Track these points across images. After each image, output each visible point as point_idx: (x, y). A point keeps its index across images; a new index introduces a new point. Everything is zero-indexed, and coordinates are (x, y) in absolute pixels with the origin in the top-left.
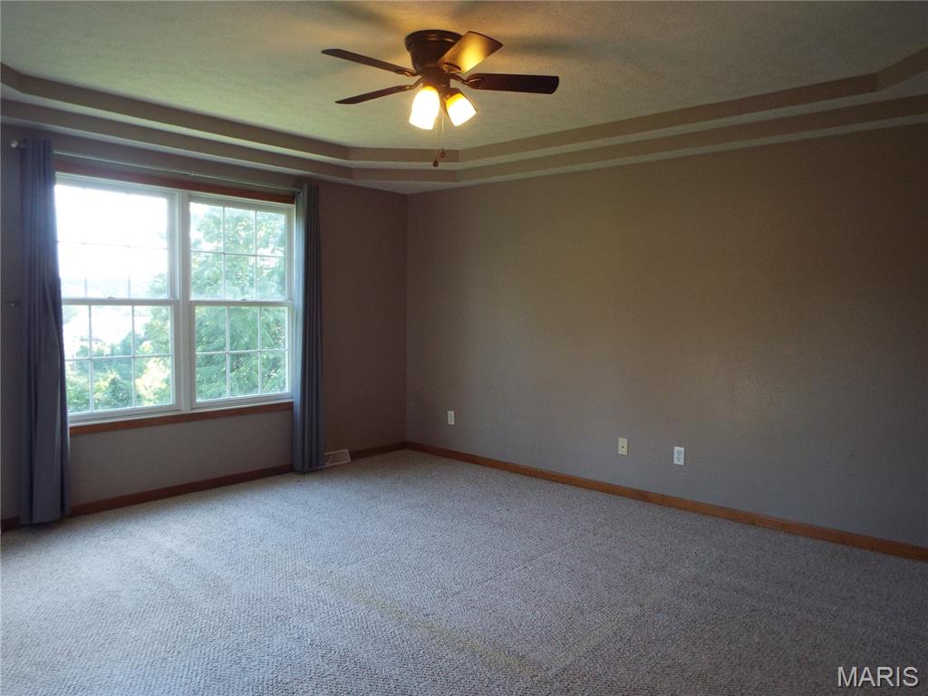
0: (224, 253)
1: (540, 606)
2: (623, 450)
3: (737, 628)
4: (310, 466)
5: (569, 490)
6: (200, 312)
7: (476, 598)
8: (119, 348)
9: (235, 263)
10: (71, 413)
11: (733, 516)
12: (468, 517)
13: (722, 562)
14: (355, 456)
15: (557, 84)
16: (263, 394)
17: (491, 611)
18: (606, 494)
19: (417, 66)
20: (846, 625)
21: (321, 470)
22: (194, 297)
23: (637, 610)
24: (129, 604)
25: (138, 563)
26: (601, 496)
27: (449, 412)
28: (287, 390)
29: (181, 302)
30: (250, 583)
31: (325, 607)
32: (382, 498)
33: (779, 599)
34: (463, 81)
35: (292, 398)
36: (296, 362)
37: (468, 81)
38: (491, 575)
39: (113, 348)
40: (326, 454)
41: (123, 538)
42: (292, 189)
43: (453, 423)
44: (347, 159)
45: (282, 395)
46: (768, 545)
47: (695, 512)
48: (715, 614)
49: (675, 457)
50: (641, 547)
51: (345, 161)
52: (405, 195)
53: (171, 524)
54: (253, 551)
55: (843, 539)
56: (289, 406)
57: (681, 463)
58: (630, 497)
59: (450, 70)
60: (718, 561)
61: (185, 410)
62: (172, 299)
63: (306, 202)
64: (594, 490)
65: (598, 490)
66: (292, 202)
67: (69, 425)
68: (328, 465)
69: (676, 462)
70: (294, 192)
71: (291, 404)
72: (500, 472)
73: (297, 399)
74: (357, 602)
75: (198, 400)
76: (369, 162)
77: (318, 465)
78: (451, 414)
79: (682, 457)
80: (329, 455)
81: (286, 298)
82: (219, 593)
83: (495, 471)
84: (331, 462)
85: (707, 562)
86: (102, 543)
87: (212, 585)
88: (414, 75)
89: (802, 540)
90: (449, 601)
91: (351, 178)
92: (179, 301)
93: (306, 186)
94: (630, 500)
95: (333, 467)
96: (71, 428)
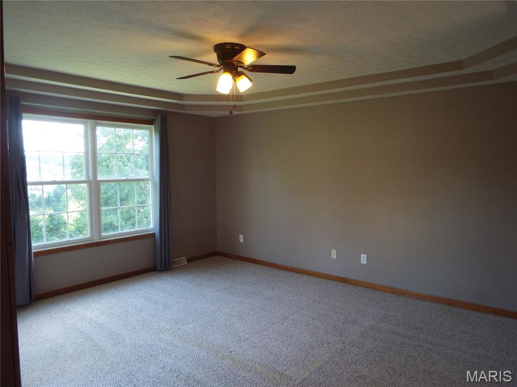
0: (115, 153)
1: (291, 345)
2: (334, 256)
3: (393, 354)
4: (165, 267)
5: (306, 277)
6: (103, 187)
7: (257, 341)
8: (52, 194)
9: (119, 149)
10: (34, 244)
11: (393, 291)
12: (252, 295)
13: (386, 317)
14: (189, 260)
15: (295, 70)
16: (139, 229)
17: (265, 349)
18: (326, 280)
19: (220, 61)
20: (449, 351)
21: (170, 269)
22: (99, 178)
23: (342, 346)
24: (71, 350)
25: (74, 327)
26: (323, 280)
27: (240, 236)
28: (151, 226)
29: (92, 181)
30: (136, 337)
31: (177, 349)
32: (205, 285)
33: (415, 337)
34: (245, 69)
35: (154, 230)
36: (156, 211)
37: (247, 68)
38: (265, 328)
39: (49, 194)
40: (174, 260)
41: (64, 312)
42: (153, 117)
43: (242, 241)
44: (182, 100)
45: (149, 229)
46: (410, 307)
47: (372, 289)
48: (382, 347)
49: (362, 260)
50: (344, 310)
51: (181, 102)
52: (214, 118)
53: (91, 303)
54: (136, 318)
55: (449, 303)
56: (153, 235)
57: (365, 263)
58: (338, 281)
59: (238, 64)
60: (384, 317)
61: (96, 240)
62: (87, 180)
63: (160, 124)
64: (318, 277)
65: (321, 278)
66: (152, 124)
67: (33, 251)
68: (175, 266)
69: (362, 262)
70: (153, 119)
71: (154, 234)
72: (269, 268)
73: (157, 231)
74: (193, 345)
75: (103, 234)
76: (194, 102)
77: (169, 267)
78: (241, 237)
79: (365, 259)
80: (176, 261)
81: (150, 176)
82: (119, 343)
83: (265, 267)
84: (176, 265)
85: (379, 318)
86: (54, 316)
87: (115, 338)
88: (218, 66)
89: (428, 303)
90: (243, 343)
91: (184, 110)
92: (91, 181)
93: (159, 115)
94: (338, 283)
95: (176, 268)
96: (34, 253)
